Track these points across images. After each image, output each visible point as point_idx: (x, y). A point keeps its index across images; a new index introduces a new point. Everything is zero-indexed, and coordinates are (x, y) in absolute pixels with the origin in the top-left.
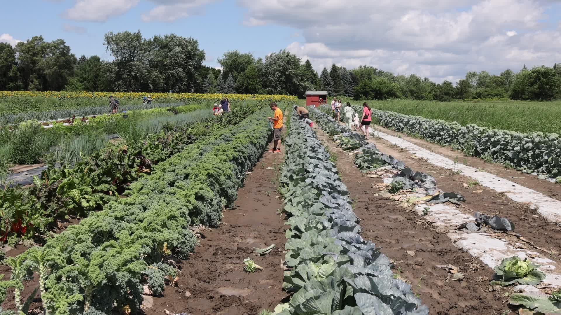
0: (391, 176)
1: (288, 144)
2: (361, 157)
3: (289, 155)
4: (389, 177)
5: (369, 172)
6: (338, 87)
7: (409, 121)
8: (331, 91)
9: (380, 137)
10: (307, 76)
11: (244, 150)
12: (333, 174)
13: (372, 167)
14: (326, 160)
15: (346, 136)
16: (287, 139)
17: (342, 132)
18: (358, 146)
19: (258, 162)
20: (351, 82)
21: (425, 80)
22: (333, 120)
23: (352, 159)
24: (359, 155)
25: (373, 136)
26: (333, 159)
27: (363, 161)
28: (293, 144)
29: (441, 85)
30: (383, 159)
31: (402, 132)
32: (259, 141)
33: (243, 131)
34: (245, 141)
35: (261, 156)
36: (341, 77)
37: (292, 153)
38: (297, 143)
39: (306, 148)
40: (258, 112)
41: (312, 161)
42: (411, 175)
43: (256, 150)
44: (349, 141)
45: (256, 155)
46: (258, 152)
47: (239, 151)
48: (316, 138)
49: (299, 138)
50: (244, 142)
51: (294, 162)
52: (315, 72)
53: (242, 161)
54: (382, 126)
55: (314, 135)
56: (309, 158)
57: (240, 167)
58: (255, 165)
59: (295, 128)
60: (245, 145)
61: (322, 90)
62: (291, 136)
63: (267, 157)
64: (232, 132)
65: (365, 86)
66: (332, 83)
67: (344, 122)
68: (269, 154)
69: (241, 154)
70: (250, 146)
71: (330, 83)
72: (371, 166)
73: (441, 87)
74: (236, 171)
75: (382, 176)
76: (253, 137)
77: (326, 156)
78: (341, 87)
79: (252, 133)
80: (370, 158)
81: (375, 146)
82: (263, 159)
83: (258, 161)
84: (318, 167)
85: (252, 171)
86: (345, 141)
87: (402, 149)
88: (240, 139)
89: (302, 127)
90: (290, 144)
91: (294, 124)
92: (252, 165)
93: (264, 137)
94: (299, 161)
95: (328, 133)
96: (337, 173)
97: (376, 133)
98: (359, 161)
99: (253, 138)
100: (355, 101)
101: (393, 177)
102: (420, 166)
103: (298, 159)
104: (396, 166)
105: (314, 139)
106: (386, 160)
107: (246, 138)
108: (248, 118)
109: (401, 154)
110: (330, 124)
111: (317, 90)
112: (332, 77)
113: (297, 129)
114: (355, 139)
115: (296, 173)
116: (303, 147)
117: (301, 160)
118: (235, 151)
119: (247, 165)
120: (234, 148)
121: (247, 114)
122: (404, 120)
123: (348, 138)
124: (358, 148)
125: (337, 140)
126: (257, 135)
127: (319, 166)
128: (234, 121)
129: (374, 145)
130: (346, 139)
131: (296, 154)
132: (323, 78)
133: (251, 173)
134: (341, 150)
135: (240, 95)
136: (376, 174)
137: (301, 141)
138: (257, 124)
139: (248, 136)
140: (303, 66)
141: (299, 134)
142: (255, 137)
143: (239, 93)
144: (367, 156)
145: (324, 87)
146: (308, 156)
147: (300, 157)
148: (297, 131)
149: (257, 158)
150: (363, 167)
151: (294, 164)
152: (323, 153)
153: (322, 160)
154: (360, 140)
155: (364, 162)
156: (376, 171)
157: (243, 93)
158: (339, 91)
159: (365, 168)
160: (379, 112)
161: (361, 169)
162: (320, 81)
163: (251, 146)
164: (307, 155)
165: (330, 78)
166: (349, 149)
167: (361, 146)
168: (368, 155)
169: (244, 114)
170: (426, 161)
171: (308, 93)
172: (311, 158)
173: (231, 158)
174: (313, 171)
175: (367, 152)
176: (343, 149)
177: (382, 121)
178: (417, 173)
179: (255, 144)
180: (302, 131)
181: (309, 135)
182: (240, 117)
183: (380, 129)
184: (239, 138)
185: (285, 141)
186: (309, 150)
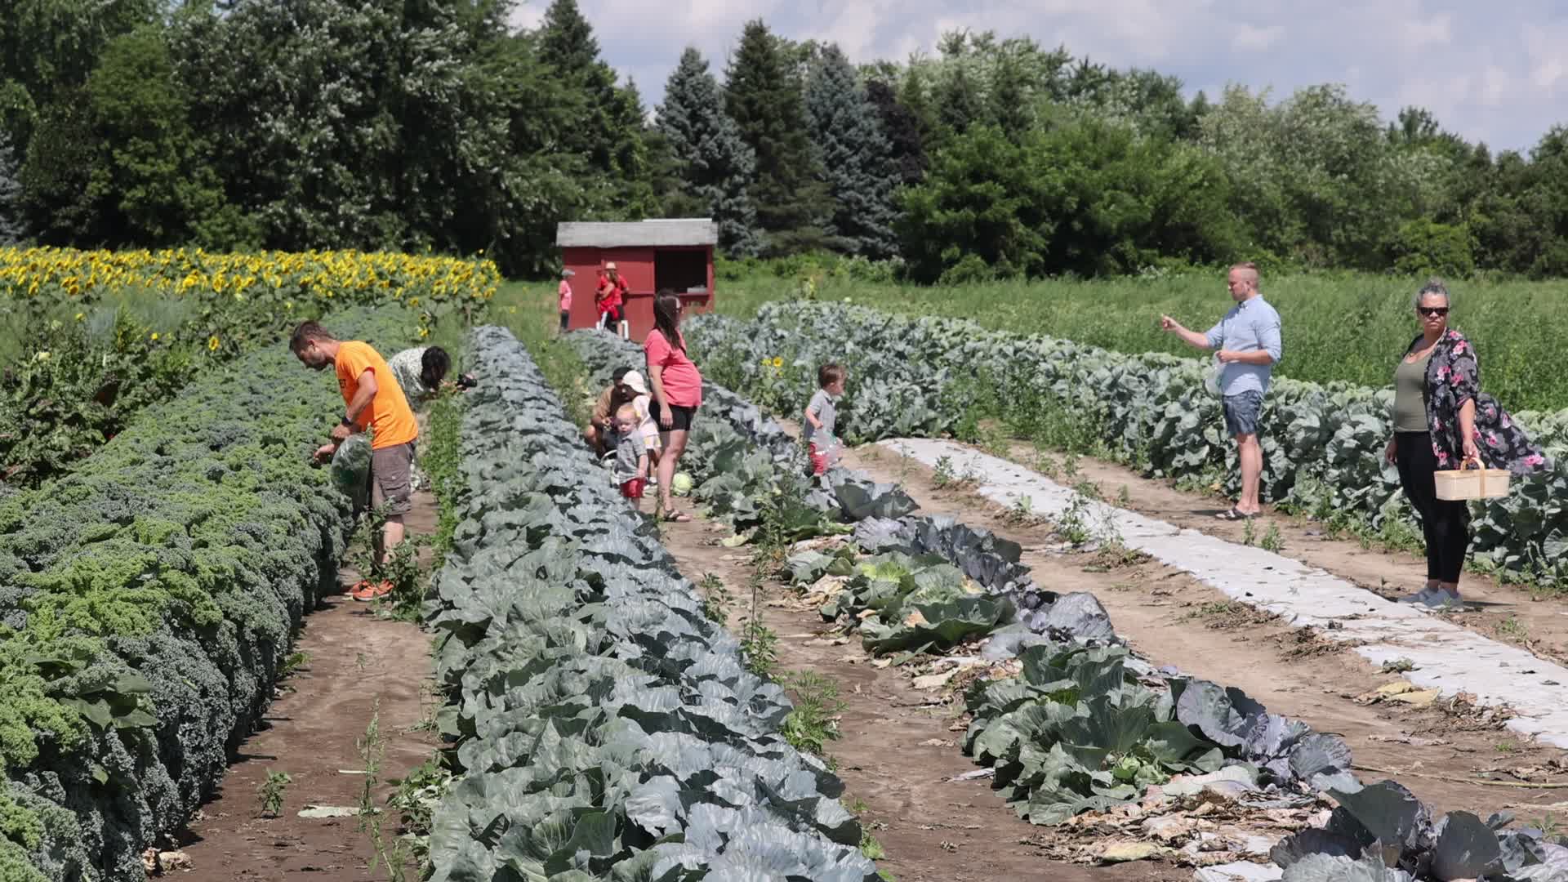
0: (1260, 844)
1: (453, 615)
2: (1013, 706)
3: (472, 706)
4: (1244, 856)
5: (1089, 820)
6: (792, 186)
7: (1329, 429)
8: (739, 217)
9: (1131, 545)
10: (561, 112)
11: (128, 681)
12: (831, 848)
13: (1106, 776)
14: (764, 741)
15: (884, 550)
16: (451, 582)
17: (846, 516)
18: (977, 619)
19: (234, 770)
20: (877, 150)
21: (1410, 127)
22: (771, 428)
23: (947, 722)
24: (998, 693)
25: (1077, 544)
26: (811, 725)
27: (1035, 737)
28: (501, 621)
29: (1527, 158)
30: (1187, 717)
31: (1286, 512)
32: (239, 601)
33: (105, 527)
34: (133, 610)
35: (252, 721)
36: (809, 118)
37: (495, 686)
38: (528, 608)
39: (603, 648)
40: (209, 383)
41: (664, 746)
42: (1411, 841)
43: (213, 676)
44: (906, 587)
45: (215, 712)
46: (233, 692)
47: (90, 694)
48: (668, 565)
49: (542, 573)
50: (122, 614)
51: (522, 761)
52: (620, 84)
53: (113, 769)
54: (1131, 464)
55: (650, 544)
56: (633, 727)
57: (97, 821)
58: (210, 795)
59: (498, 493)
60: (127, 642)
61: (676, 212)
62: (480, 558)
63: (300, 726)
64: (20, 538)
65: (976, 176)
66: (746, 159)
67: (849, 444)
68: (312, 702)
69: (101, 712)
70: (172, 644)
71: (727, 157)
72: (1096, 775)
73: (1529, 180)
74: (73, 853)
75: (1191, 850)
76: (194, 572)
77: (759, 704)
78: (810, 191)
79: (185, 543)
80: (1083, 710)
81: (1103, 616)
82: (267, 743)
83: (234, 758)
84: (711, 798)
85: (187, 839)
86: (882, 582)
87: (1304, 635)
88: (93, 596)
89: (552, 490)
90: (470, 615)
91: (488, 467)
92: (185, 791)
93: (274, 573)
94: (562, 751)
95: (740, 526)
96: (847, 835)
97: (1092, 520)
98: (998, 736)
99: (192, 585)
100: (912, 289)
101: (1272, 856)
102: (1458, 761)
103: (552, 735)
104: (1281, 768)
105: (655, 577)
106: (1212, 730)
107: (133, 583)
108: (143, 430)
109: (1303, 670)
110: (754, 462)
111: (635, 216)
112: (741, 120)
113: (517, 502)
114: (950, 569)
115: (549, 849)
116: (581, 642)
117: (576, 743)
118: (57, 695)
119: (152, 801)
120: (48, 670)
121: (127, 402)
122: (1291, 416)
123: (904, 560)
124: (982, 633)
125: (817, 575)
126: (226, 557)
127: (716, 787)
128: (28, 455)
129: (1095, 611)
130: (883, 569)
131: (531, 692)
132: (683, 128)
133: (180, 855)
134: (855, 653)
135: (64, 258)
136: (1138, 830)
137: (561, 597)
138: (216, 476)
139: (153, 568)
140: (530, 41)
141: (535, 538)
142: (206, 573)
143: (58, 239)
144: (1058, 696)
145: (690, 192)
146: (628, 711)
147: (568, 720)
148: (517, 516)
149: (223, 734)
150: (1039, 779)
151: (524, 775)
152: (731, 682)
153: (737, 742)
154: (989, 572)
155: (1045, 741)
156: (1135, 812)
157: (84, 244)
158: (791, 216)
159: (1051, 785)
160: (1106, 365)
161: (1021, 795)
162: (657, 145)
163: (180, 643)
164: (618, 704)
165: (730, 125)
166: (911, 641)
167: (1001, 622)
168: (1067, 684)
169: (106, 395)
170: (1498, 722)
171: (573, 234)
172: (652, 723)
173: (30, 753)
174: (673, 827)
175: (1060, 667)
176: (868, 648)
177: (1131, 430)
178: (1462, 826)
179: (208, 633)
180: (554, 517)
181: (617, 542)
182: (76, 420)
183: (1124, 492)
184: (82, 587)
185: (433, 594)
186: (631, 663)
